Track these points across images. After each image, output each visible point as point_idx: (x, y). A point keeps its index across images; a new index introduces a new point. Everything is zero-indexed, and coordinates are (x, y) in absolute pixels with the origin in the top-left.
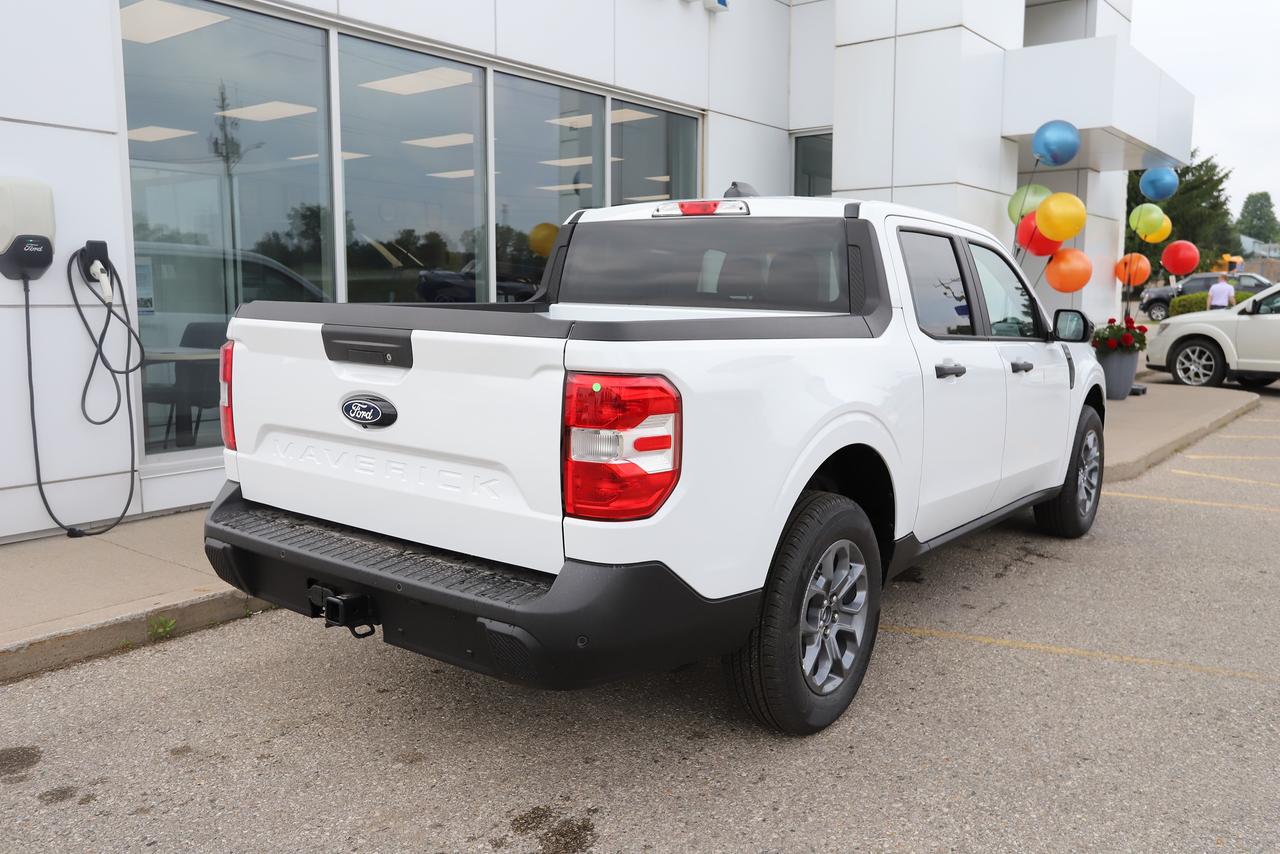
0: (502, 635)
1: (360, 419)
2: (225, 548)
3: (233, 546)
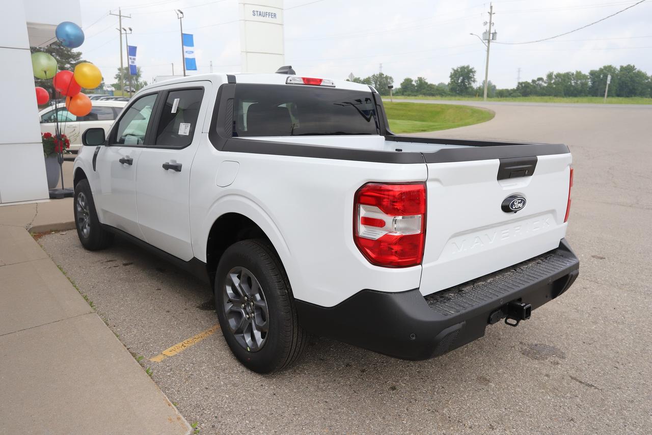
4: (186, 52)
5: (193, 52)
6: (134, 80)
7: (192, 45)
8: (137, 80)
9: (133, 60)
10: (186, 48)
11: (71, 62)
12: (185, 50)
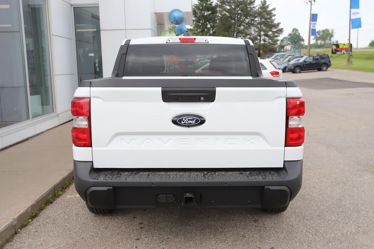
0: (277, 190)
1: (188, 124)
2: (108, 189)
3: (113, 187)
4: (353, 14)
5: (358, 13)
6: (327, 39)
7: (358, 7)
8: (330, 39)
9: (313, 25)
10: (353, 11)
11: (273, 30)
12: (352, 12)
